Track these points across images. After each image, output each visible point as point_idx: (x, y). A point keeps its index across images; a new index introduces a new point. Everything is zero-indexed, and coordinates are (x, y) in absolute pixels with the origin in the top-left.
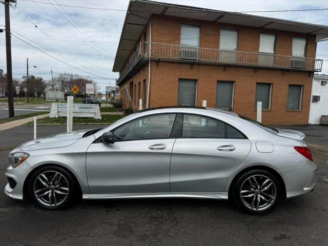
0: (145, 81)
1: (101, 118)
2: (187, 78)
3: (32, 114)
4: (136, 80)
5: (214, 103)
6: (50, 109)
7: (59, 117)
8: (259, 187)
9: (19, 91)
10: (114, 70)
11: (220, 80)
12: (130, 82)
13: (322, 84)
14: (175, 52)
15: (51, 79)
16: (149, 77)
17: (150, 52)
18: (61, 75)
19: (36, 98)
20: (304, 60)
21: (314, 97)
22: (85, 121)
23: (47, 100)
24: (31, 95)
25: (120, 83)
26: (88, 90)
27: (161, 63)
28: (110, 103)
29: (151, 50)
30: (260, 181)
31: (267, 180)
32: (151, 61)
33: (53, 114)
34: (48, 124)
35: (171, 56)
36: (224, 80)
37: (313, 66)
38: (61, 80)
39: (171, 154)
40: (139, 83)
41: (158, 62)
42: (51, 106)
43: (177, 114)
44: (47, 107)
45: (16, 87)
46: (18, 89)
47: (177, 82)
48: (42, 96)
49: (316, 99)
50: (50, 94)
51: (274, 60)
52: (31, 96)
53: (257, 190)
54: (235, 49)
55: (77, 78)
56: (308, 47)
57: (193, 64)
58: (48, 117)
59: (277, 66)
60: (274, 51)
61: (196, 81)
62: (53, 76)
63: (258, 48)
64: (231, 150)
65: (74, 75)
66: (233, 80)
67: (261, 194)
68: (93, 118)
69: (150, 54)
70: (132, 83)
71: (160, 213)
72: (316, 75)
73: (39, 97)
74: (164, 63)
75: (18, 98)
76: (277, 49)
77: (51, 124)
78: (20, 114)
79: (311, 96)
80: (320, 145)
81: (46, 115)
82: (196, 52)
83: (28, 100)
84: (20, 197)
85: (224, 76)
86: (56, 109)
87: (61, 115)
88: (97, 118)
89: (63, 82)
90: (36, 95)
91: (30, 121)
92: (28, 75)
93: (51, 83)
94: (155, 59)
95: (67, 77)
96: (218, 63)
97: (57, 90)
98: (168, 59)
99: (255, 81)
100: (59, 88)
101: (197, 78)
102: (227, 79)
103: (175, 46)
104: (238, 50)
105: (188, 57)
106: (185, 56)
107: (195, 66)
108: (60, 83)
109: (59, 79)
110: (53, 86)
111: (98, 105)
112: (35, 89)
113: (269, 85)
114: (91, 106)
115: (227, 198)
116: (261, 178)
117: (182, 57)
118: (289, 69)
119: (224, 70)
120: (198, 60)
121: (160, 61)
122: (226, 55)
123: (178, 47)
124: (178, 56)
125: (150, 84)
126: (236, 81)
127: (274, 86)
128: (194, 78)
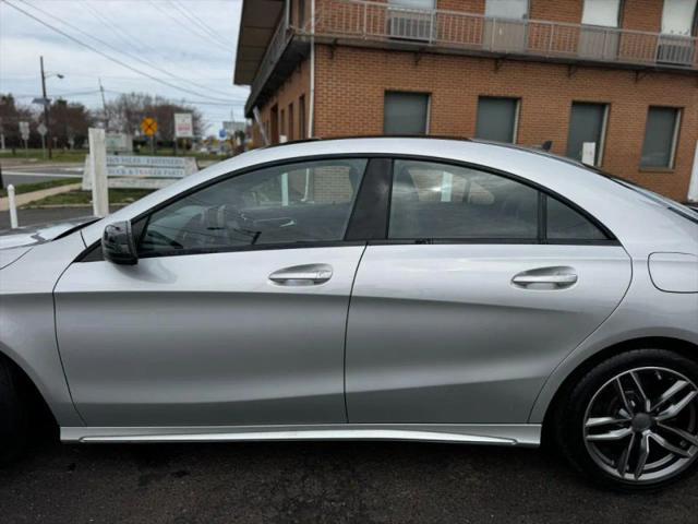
0: (303, 99)
2: (406, 88)
3: (48, 183)
4: (285, 99)
6: (82, 172)
8: (648, 404)
9: (28, 131)
10: (238, 81)
11: (487, 94)
12: (271, 105)
14: (375, 23)
16: (312, 87)
17: (313, 19)
18: (124, 97)
19: (72, 150)
20: (689, 45)
24: (60, 143)
26: (180, 129)
27: (339, 50)
29: (317, 16)
30: (655, 386)
31: (679, 385)
32: (315, 44)
34: (76, 205)
35: (365, 33)
36: (494, 94)
38: (124, 108)
39: (349, 300)
40: (291, 106)
41: (332, 47)
43: (370, 157)
44: (80, 169)
45: (21, 124)
46: (24, 129)
47: (381, 100)
51: (618, 45)
52: (59, 145)
53: (640, 415)
54: (525, 17)
55: (159, 103)
57: (419, 53)
58: (80, 190)
59: (623, 59)
60: (619, 20)
61: (426, 96)
62: (106, 99)
63: (579, 13)
64: (559, 285)
65: (154, 98)
66: (518, 95)
67: (654, 428)
69: (313, 24)
70: (275, 109)
71: (317, 490)
73: (81, 147)
74: (348, 51)
75: (27, 151)
76: (626, 16)
77: (83, 205)
82: (429, 22)
83: (50, 154)
85: (497, 85)
89: (129, 113)
90: (72, 142)
92: (45, 95)
93: (102, 116)
94: (326, 41)
95: (138, 102)
96: (482, 52)
97: (117, 132)
98: (359, 40)
99: (570, 100)
100: (121, 128)
101: (431, 90)
102: (502, 93)
103: (375, 6)
104: (530, 18)
105: (408, 34)
106: (402, 33)
107: (425, 60)
108: (123, 115)
109: (120, 107)
110: (106, 122)
111: (194, 159)
112: (70, 129)
113: (601, 106)
114: (177, 162)
115: (538, 442)
116: (659, 377)
117: (392, 35)
118: (653, 68)
119: (497, 69)
120: (430, 45)
121: (338, 45)
122: (501, 32)
123: (381, 7)
124: (382, 31)
125: (314, 106)
126: (525, 97)
127: (613, 109)
128: (421, 89)
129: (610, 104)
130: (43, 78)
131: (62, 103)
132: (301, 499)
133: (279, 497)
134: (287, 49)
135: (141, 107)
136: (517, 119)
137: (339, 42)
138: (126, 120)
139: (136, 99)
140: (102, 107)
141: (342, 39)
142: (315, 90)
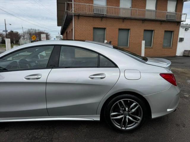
0: (72, 30)
2: (99, 27)
5: (117, 44)
8: (127, 109)
10: (58, 25)
11: (121, 28)
12: (66, 32)
13: (185, 30)
14: (90, 10)
18: (29, 30)
20: (175, 14)
21: (180, 38)
26: (43, 38)
27: (80, 17)
29: (74, 8)
31: (134, 104)
32: (74, 15)
35: (87, 12)
36: (123, 28)
37: (181, 18)
38: (29, 33)
40: (70, 32)
41: (78, 16)
43: (55, 46)
47: (92, 30)
48: (18, 43)
49: (182, 40)
50: (22, 41)
51: (156, 14)
53: (126, 112)
54: (130, 8)
55: (39, 31)
56: (178, 6)
57: (102, 17)
59: (157, 18)
60: (156, 8)
61: (104, 29)
63: (145, 6)
65: (37, 30)
66: (129, 28)
69: (73, 11)
72: (182, 25)
74: (83, 17)
75: (1, 45)
79: (179, 38)
80: (183, 69)
82: (104, 9)
85: (123, 26)
90: (14, 42)
92: (6, 29)
93: (23, 35)
94: (77, 15)
95: (33, 31)
96: (120, 17)
97: (27, 39)
98: (86, 14)
99: (143, 29)
101: (105, 27)
102: (125, 28)
103: (90, 5)
104: (132, 8)
105: (100, 12)
106: (97, 12)
107: (104, 19)
108: (29, 35)
109: (28, 32)
110: (24, 36)
112: (14, 39)
113: (152, 31)
115: (99, 120)
116: (129, 102)
117: (95, 13)
118: (165, 21)
119: (123, 22)
120: (105, 15)
122: (124, 12)
123: (92, 5)
124: (91, 12)
126: (131, 29)
127: (155, 32)
128: (103, 27)
130: (5, 25)
131: (12, 32)
132: (36, 137)
133: (31, 136)
134: (67, 17)
136: (129, 35)
137: (80, 15)
138: (29, 36)
139: (32, 30)
140: (23, 32)
141: (81, 14)
142: (74, 28)
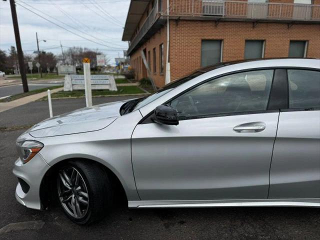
0: (161, 45)
1: (116, 90)
2: (211, 38)
4: (150, 47)
6: (63, 83)
7: (74, 90)
9: (32, 66)
10: (124, 39)
11: (249, 39)
12: (144, 48)
14: (197, 9)
15: (62, 54)
17: (168, 10)
18: (70, 49)
19: (49, 73)
22: (101, 94)
23: (60, 75)
24: (44, 70)
25: (131, 53)
26: (99, 62)
27: (181, 22)
28: (122, 74)
29: (170, 8)
32: (170, 20)
33: (67, 87)
34: (64, 98)
35: (193, 14)
36: (253, 39)
38: (71, 54)
40: (154, 49)
41: (177, 21)
42: (64, 80)
43: (274, 69)
44: (61, 81)
45: (29, 63)
46: (30, 65)
47: (200, 44)
48: (55, 71)
50: (62, 68)
52: (44, 72)
54: (266, 1)
55: (86, 51)
57: (218, 22)
58: (63, 91)
59: (314, 19)
60: (312, 1)
61: (220, 41)
62: (63, 50)
66: (264, 39)
68: (108, 90)
69: (168, 12)
70: (145, 51)
73: (52, 72)
74: (184, 22)
75: (32, 75)
77: (67, 98)
78: (35, 89)
81: (60, 89)
82: (223, 7)
83: (42, 75)
84: (37, 206)
85: (254, 35)
86: (70, 82)
87: (76, 88)
88: (113, 90)
89: (73, 56)
90: (48, 70)
91: (45, 96)
92: (38, 49)
93: (62, 58)
94: (174, 18)
95: (77, 51)
96: (248, 19)
97: (68, 64)
98: (190, 17)
99: (289, 40)
100: (70, 62)
101: (223, 38)
102: (256, 38)
104: (269, 2)
105: (213, 13)
107: (220, 24)
108: (71, 57)
109: (69, 53)
110: (64, 60)
111: (113, 75)
112: (48, 64)
113: (304, 42)
114: (105, 77)
117: (205, 14)
119: (254, 27)
120: (223, 17)
121: (180, 20)
124: (200, 12)
125: (169, 48)
126: (267, 39)
127: (310, 43)
128: (219, 38)
129: (308, 41)
130: (38, 42)
131: (44, 53)
134: (156, 23)
135: (78, 53)
136: (263, 50)
137: (181, 18)
138: (72, 59)
139: (76, 49)
141: (182, 16)
142: (169, 41)
